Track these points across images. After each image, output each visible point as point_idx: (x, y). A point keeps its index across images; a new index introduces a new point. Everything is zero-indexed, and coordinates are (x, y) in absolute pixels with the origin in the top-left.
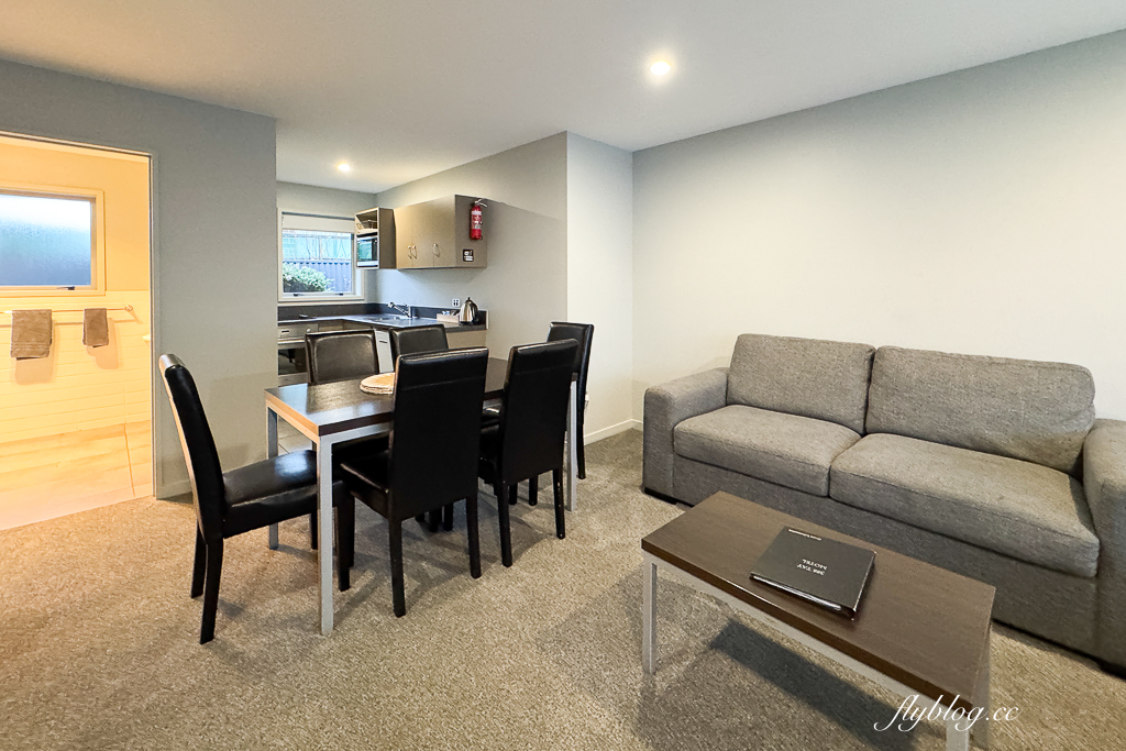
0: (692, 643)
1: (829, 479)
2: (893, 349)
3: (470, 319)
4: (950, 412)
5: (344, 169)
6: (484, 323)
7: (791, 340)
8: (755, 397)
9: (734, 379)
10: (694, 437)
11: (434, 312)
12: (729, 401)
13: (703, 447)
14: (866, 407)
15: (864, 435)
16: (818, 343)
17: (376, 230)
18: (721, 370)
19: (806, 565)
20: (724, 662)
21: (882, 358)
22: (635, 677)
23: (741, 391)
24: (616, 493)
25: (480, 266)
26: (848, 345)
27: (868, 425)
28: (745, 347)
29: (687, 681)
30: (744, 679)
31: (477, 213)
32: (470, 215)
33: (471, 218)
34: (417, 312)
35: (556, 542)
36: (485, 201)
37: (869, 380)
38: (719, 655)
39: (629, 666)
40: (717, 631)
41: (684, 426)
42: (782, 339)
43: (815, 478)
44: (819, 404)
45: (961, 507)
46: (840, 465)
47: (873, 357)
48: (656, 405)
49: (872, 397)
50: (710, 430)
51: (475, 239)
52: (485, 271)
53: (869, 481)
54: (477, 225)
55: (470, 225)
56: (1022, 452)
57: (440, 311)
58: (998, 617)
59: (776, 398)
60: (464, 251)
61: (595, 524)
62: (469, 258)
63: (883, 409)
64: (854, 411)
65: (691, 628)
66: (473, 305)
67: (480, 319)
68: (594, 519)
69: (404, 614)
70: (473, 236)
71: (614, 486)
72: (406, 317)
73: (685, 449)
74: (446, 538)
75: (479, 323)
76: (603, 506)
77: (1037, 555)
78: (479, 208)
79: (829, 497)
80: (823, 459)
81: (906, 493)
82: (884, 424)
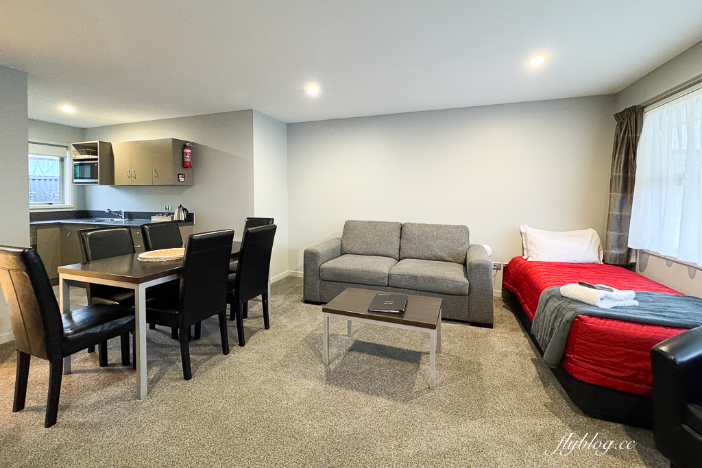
0: (342, 352)
1: (389, 278)
2: (409, 223)
3: (183, 218)
4: (428, 247)
5: (67, 110)
6: (193, 220)
7: (369, 222)
8: (355, 250)
9: (344, 242)
10: (330, 270)
11: (148, 215)
12: (343, 253)
13: (335, 274)
14: (400, 249)
15: (399, 261)
16: (380, 223)
17: (98, 157)
18: (338, 239)
19: (386, 303)
20: (355, 354)
21: (405, 227)
22: (321, 368)
23: (348, 248)
24: (290, 305)
25: (189, 184)
26: (393, 223)
27: (401, 256)
28: (349, 227)
29: (343, 364)
30: (364, 357)
31: (188, 151)
32: (183, 153)
33: (183, 154)
34: (130, 216)
35: (265, 331)
36: (193, 143)
37: (401, 237)
38: (353, 353)
39: (317, 365)
40: (350, 346)
41: (325, 265)
42: (365, 222)
43: (383, 279)
44: (382, 250)
45: (432, 279)
46: (391, 272)
47: (402, 227)
48: (310, 257)
49: (402, 244)
50: (338, 266)
51: (187, 167)
52: (193, 187)
53: (403, 275)
54: (188, 159)
55: (183, 159)
56: (450, 259)
57: (154, 214)
58: (444, 317)
59: (364, 249)
60: (179, 175)
61: (283, 320)
62: (182, 179)
63: (407, 249)
64: (395, 252)
65: (340, 347)
66: (184, 210)
67: (190, 218)
68: (282, 317)
69: (191, 378)
70: (184, 165)
71: (288, 303)
72: (121, 220)
73: (326, 276)
74: (198, 342)
75: (189, 221)
76: (285, 312)
77: (454, 291)
78: (189, 148)
79: (388, 286)
80: (386, 270)
81: (415, 278)
82: (406, 255)
